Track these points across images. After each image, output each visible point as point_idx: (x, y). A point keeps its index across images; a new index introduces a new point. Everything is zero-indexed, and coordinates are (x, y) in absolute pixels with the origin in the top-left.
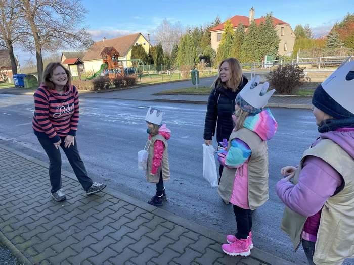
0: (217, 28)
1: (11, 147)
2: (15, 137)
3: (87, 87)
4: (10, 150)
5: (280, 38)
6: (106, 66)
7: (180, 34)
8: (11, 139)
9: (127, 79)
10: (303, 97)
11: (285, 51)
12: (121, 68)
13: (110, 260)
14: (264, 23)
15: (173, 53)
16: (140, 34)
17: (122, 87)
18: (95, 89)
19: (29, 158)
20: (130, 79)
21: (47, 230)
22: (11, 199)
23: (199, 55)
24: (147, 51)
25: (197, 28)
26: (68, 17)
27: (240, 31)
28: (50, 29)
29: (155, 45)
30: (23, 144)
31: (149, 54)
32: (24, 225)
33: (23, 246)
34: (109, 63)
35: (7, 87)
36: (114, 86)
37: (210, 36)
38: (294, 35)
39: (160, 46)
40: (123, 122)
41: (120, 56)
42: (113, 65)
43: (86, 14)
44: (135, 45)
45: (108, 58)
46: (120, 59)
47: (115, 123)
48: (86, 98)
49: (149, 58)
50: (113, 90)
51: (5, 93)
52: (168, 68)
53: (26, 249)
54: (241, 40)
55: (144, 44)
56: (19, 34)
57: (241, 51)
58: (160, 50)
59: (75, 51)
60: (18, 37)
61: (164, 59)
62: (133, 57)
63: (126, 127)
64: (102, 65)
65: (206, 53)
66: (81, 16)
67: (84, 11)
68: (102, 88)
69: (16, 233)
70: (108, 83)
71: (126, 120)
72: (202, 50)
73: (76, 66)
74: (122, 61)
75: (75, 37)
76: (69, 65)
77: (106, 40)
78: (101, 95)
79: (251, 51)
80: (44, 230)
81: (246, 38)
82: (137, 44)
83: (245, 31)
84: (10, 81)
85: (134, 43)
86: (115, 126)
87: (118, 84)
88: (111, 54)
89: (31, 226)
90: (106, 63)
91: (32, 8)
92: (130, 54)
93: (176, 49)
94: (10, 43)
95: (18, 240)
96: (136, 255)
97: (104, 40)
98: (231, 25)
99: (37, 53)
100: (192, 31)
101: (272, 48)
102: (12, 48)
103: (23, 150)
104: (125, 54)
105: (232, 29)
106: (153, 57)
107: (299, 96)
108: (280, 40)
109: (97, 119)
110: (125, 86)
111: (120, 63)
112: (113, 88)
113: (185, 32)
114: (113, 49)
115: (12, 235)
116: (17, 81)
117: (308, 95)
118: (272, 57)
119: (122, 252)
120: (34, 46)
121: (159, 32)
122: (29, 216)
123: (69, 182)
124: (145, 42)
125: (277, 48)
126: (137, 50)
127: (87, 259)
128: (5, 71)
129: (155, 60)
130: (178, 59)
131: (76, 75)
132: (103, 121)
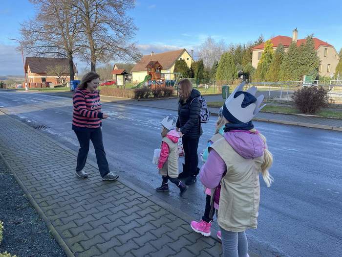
0: (259, 46)
1: (55, 140)
2: (61, 132)
3: (129, 95)
4: (54, 141)
5: (320, 60)
6: (150, 77)
7: (223, 51)
8: (57, 134)
9: (165, 91)
10: (326, 118)
11: (328, 72)
12: (163, 80)
13: (104, 225)
14: (305, 43)
15: (213, 69)
16: (185, 50)
17: (159, 97)
18: (136, 97)
19: (67, 149)
20: (168, 90)
21: (66, 201)
22: (46, 177)
23: (238, 72)
24: (189, 66)
25: (240, 46)
26: (120, 34)
27: (280, 51)
28: (105, 44)
29: (197, 60)
30: (66, 138)
31: (191, 68)
32: (50, 195)
33: (46, 208)
34: (152, 75)
35: (64, 91)
36: (153, 96)
37: (251, 54)
38: (338, 57)
39: (201, 61)
40: (150, 127)
41: (163, 69)
42: (156, 77)
43: (136, 32)
44: (179, 59)
45: (153, 70)
46: (162, 72)
47: (144, 127)
48: (127, 105)
49: (191, 72)
50: (151, 99)
51: (62, 96)
52: (207, 82)
53: (48, 211)
54: (280, 59)
55: (188, 59)
56: (78, 46)
57: (279, 70)
58: (201, 65)
59: (124, 63)
60: (78, 49)
61: (204, 74)
62: (175, 70)
63: (151, 132)
64: (146, 77)
65: (245, 70)
66: (132, 33)
67: (135, 29)
68: (142, 97)
69: (43, 199)
70: (148, 93)
71: (153, 126)
72: (242, 66)
73: (122, 76)
74: (164, 74)
75: (126, 51)
76: (116, 75)
77: (154, 54)
78: (140, 103)
79: (289, 70)
80: (63, 200)
81: (285, 57)
82: (181, 59)
83: (285, 51)
84: (68, 85)
85: (178, 58)
86: (142, 130)
87: (157, 94)
88: (155, 67)
89: (55, 196)
90: (150, 74)
91: (92, 25)
92: (173, 68)
93: (216, 65)
94: (71, 53)
95: (43, 204)
96: (124, 224)
97: (152, 54)
98: (272, 45)
99: (92, 63)
100: (235, 49)
101: (312, 69)
102: (72, 57)
103: (64, 143)
104: (169, 68)
105: (272, 48)
106: (194, 71)
107: (322, 117)
108: (320, 62)
109: (130, 123)
110: (163, 97)
111: (162, 75)
112: (152, 98)
113: (228, 49)
114: (157, 63)
115: (40, 201)
116: (73, 86)
117: (331, 116)
118: (312, 77)
119: (114, 221)
120: (90, 57)
121: (203, 49)
122: (56, 190)
123: (91, 170)
124: (189, 57)
125: (317, 69)
126: (180, 65)
127: (88, 222)
128: (65, 77)
129: (196, 74)
130: (217, 74)
131: (121, 84)
132: (134, 125)
